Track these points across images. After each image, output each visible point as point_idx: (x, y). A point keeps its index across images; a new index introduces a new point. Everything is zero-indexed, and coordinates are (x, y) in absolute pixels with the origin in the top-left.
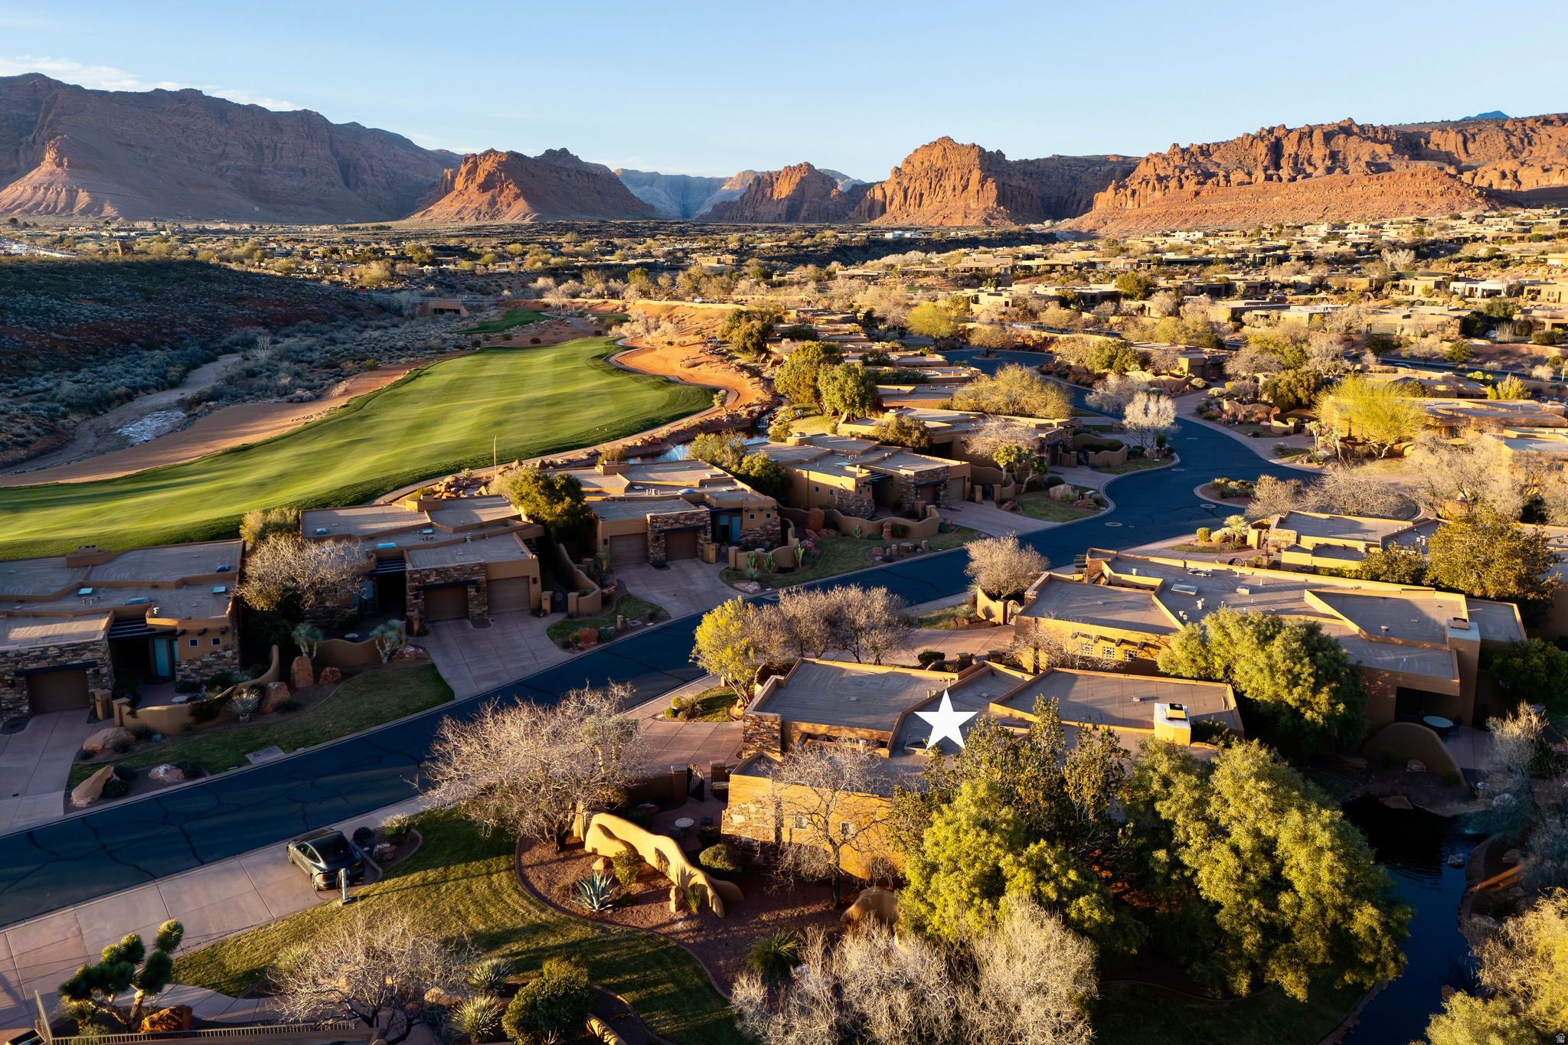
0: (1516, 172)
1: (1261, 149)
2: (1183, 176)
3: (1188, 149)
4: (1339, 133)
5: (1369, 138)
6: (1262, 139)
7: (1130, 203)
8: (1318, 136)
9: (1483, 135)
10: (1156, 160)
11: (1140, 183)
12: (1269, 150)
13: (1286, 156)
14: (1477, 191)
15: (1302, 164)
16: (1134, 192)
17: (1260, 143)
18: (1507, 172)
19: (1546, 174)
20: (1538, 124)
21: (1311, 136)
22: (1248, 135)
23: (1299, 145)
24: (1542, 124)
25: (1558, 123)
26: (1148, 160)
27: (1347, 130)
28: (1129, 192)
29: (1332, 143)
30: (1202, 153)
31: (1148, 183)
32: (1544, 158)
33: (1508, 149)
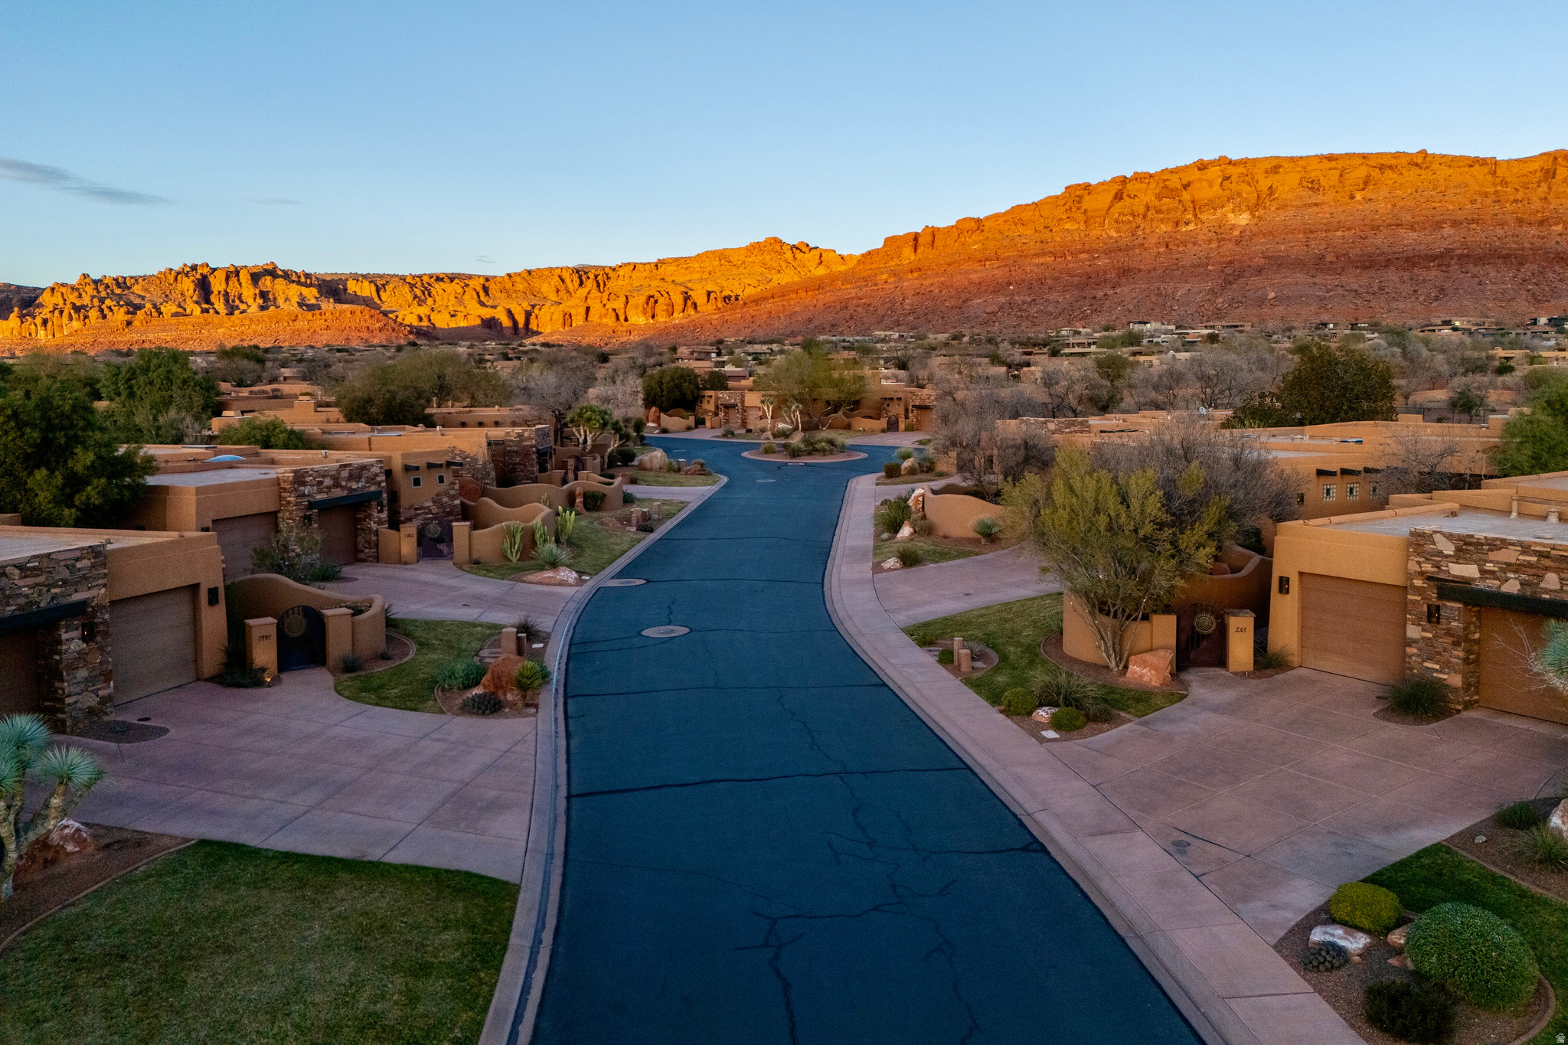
0: (429, 316)
1: (188, 285)
2: (104, 306)
3: (100, 281)
4: (264, 275)
5: (293, 282)
6: (187, 275)
7: (42, 333)
8: (244, 276)
9: (392, 285)
10: (63, 290)
11: (52, 312)
12: (196, 285)
13: (216, 293)
14: (409, 329)
15: (233, 301)
16: (45, 322)
17: (185, 279)
18: (423, 316)
19: (453, 318)
20: (432, 280)
21: (237, 275)
22: (171, 270)
23: (227, 283)
24: (436, 280)
25: (446, 280)
26: (53, 289)
27: (272, 272)
28: (38, 321)
29: (260, 283)
30: (119, 285)
31: (61, 312)
32: (447, 306)
33: (414, 298)
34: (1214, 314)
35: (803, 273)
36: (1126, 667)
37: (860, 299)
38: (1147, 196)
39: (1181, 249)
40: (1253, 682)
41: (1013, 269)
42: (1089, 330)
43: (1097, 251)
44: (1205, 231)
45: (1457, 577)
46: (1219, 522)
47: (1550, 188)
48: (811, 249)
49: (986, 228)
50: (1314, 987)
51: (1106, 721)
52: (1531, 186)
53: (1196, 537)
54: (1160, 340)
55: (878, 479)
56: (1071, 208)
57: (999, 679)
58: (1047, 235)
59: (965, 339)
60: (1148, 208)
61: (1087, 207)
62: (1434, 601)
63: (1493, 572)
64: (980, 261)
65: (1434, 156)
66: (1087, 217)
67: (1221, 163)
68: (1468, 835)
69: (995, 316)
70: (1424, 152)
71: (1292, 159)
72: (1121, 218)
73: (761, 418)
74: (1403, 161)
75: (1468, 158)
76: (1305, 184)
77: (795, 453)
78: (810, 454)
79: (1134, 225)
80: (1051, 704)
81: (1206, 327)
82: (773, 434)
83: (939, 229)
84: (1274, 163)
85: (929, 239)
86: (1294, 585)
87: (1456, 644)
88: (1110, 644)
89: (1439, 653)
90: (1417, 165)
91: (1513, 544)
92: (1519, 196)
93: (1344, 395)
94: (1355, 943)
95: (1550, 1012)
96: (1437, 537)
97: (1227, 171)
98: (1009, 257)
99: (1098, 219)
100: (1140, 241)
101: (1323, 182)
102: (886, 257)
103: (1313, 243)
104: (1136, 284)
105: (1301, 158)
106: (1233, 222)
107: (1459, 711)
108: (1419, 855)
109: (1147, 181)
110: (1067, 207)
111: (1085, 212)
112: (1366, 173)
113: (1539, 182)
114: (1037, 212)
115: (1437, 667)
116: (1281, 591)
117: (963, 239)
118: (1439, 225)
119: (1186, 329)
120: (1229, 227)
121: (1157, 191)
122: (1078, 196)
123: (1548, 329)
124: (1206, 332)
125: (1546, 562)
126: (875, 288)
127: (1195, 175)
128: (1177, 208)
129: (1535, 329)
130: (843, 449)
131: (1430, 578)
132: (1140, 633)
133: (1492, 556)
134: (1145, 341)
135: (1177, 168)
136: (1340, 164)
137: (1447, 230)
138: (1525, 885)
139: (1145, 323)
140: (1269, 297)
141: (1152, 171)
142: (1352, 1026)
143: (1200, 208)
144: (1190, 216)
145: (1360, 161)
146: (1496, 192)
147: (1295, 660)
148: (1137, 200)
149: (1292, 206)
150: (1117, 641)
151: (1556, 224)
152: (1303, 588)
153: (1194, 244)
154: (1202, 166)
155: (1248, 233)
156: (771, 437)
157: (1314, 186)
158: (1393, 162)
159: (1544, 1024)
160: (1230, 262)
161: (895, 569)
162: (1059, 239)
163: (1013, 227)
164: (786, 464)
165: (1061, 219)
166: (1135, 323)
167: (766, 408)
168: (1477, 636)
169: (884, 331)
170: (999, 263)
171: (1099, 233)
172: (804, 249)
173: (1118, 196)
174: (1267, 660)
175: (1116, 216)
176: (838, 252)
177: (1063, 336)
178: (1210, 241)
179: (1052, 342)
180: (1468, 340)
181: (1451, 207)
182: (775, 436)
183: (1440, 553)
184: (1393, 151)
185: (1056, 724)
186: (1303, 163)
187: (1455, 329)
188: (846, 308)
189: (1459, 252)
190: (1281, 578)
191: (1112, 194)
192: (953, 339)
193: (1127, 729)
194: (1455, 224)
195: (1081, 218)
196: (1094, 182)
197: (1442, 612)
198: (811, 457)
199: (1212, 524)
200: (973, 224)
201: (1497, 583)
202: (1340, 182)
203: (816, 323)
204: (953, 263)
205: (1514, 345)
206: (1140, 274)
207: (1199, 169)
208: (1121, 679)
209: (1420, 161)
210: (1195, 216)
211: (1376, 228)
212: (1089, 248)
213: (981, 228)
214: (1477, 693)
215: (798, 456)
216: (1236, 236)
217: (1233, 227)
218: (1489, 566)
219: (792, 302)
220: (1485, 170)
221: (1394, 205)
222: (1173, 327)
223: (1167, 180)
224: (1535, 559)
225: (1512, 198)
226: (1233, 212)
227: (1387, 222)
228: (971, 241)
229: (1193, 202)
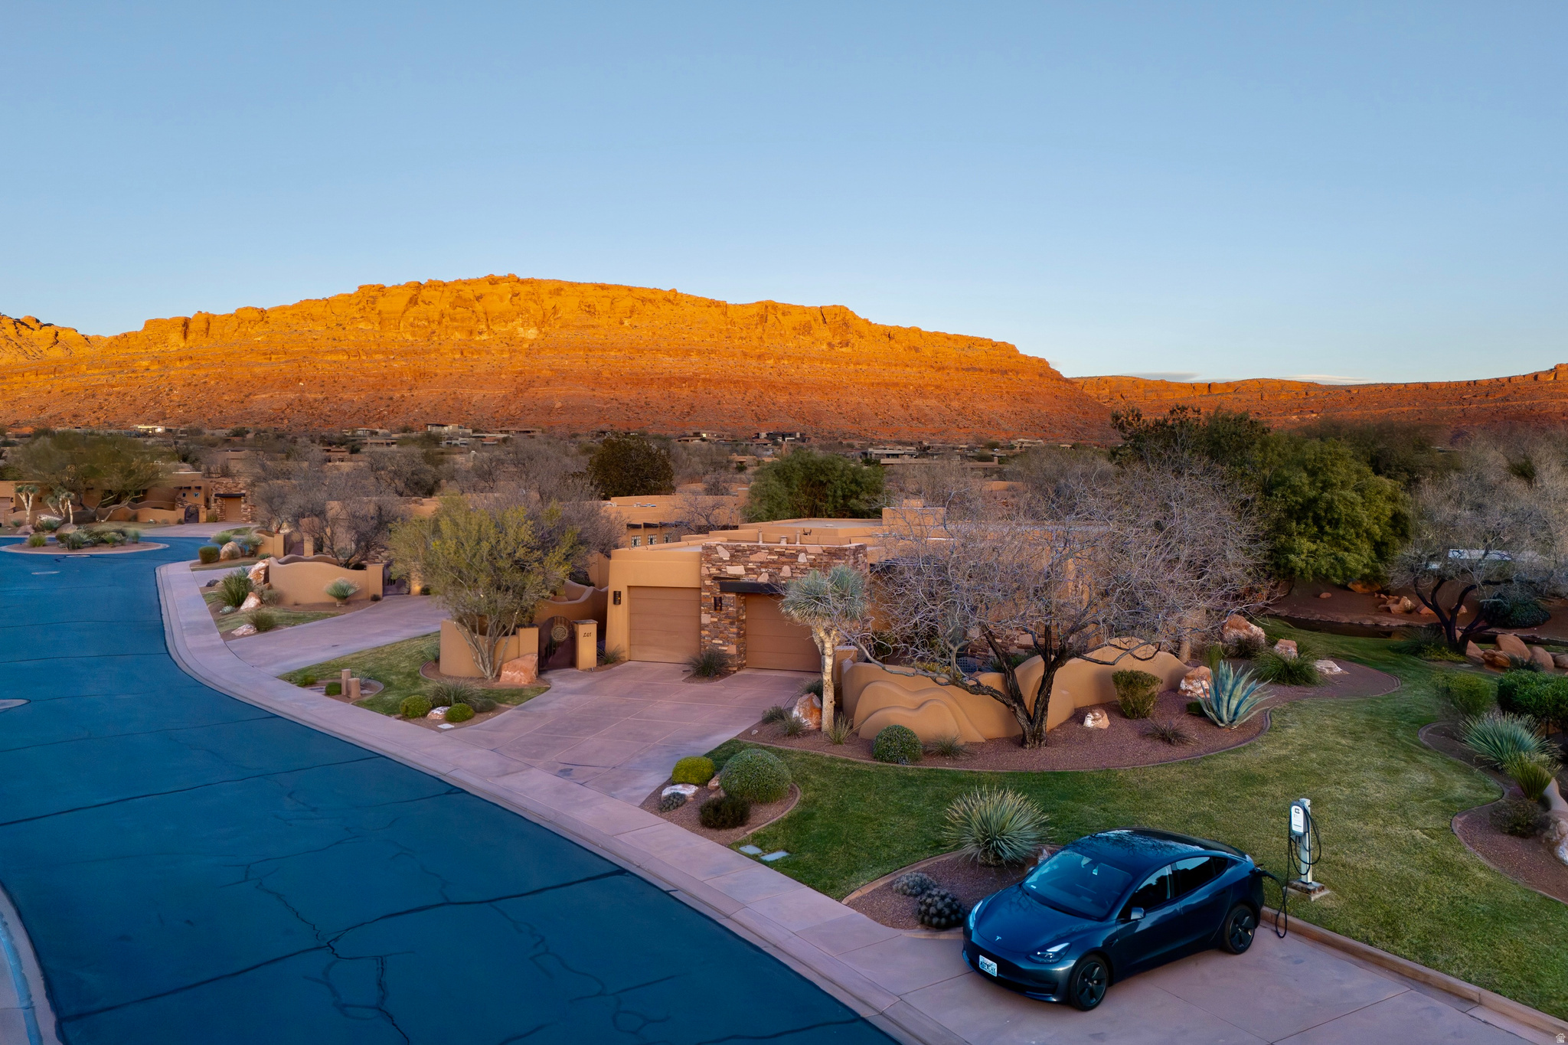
34: (507, 419)
35: (30, 353)
36: (499, 675)
37: (113, 386)
38: (441, 304)
39: (475, 357)
40: (598, 674)
41: (303, 364)
42: (386, 431)
43: (392, 353)
44: (498, 342)
45: (731, 575)
46: (572, 547)
47: (764, 330)
48: (42, 326)
49: (270, 320)
50: (667, 819)
51: (491, 710)
52: (751, 327)
53: (557, 558)
54: (458, 442)
55: (191, 565)
56: (364, 308)
57: (389, 697)
58: (339, 333)
59: (250, 436)
60: (443, 316)
61: (381, 309)
62: (718, 594)
63: (752, 569)
64: (265, 354)
65: (682, 295)
66: (382, 318)
67: (510, 280)
68: (748, 732)
69: (283, 412)
70: (674, 291)
71: (571, 284)
72: (416, 322)
73: (15, 510)
74: (659, 297)
75: (707, 300)
76: (583, 307)
77: (75, 545)
78: (94, 545)
79: (429, 330)
80: (444, 704)
81: (501, 432)
82: (34, 528)
83: (215, 316)
84: (557, 286)
85: (203, 326)
86: (624, 597)
87: (732, 623)
88: (486, 655)
89: (721, 632)
90: (669, 301)
91: (763, 549)
92: (744, 334)
93: (637, 475)
94: (689, 791)
95: (798, 798)
96: (719, 548)
97: (515, 289)
98: (298, 352)
99: (393, 321)
100: (436, 346)
101: (598, 308)
102: (147, 342)
103: (592, 361)
104: (432, 387)
105: (579, 284)
106: (523, 336)
107: (735, 672)
108: (720, 747)
109: (441, 289)
110: (361, 306)
111: (380, 313)
112: (631, 304)
113: (757, 324)
114: (328, 309)
115: (721, 642)
116: (615, 603)
117: (244, 330)
118: (687, 353)
119: (482, 432)
120: (518, 340)
121: (451, 300)
122: (372, 297)
123: (767, 441)
124: (501, 436)
125: (783, 559)
126: (133, 375)
127: (487, 288)
128: (471, 318)
129: (759, 441)
130: (137, 539)
131: (716, 578)
132: (509, 644)
133: (753, 558)
134: (444, 443)
135: (470, 280)
136: (611, 293)
137: (694, 358)
138: (781, 747)
139: (443, 426)
140: (556, 406)
141: (446, 281)
142: (693, 831)
143: (492, 320)
144: (483, 327)
145: (626, 293)
146: (728, 329)
147: (626, 655)
148: (432, 306)
149: (573, 326)
150: (491, 653)
151: (770, 359)
152: (630, 598)
153: (488, 353)
154: (493, 281)
155: (536, 346)
156: (32, 532)
157: (590, 310)
158: (652, 296)
159: (794, 805)
160: (521, 373)
161: (248, 635)
162: (352, 338)
163: (303, 322)
164: (65, 556)
165: (354, 318)
166: (433, 425)
167: (23, 498)
168: (744, 617)
169: (146, 424)
170: (288, 358)
171: (394, 335)
172: (33, 325)
173: (413, 301)
174: (605, 658)
175: (411, 320)
176: (81, 332)
177: (360, 436)
178: (502, 351)
179: (348, 441)
180: (714, 448)
181: (696, 339)
182: (36, 530)
183: (721, 560)
184: (652, 288)
185: (450, 718)
186: (579, 288)
187: (703, 440)
188: (93, 396)
189: (703, 376)
190: (615, 592)
191: (406, 299)
192: (235, 436)
193: (508, 713)
194: (700, 352)
195: (373, 316)
196: (388, 284)
197: (723, 602)
198: (96, 549)
199: (568, 548)
200: (256, 314)
201: (756, 576)
202: (612, 309)
203: (49, 412)
204: (233, 354)
205: (744, 453)
206: (437, 379)
207: (491, 283)
208: (496, 684)
209: (672, 298)
210: (488, 327)
211: (640, 351)
212: (384, 349)
213: (266, 319)
214: (745, 658)
215: (79, 548)
216: (526, 349)
217: (523, 340)
218: (751, 565)
219: (16, 387)
220: (719, 311)
221: (654, 333)
222: (470, 431)
223: (461, 291)
224: (776, 557)
225: (738, 335)
226: (522, 326)
227: (650, 347)
228: (253, 332)
229: (486, 313)
